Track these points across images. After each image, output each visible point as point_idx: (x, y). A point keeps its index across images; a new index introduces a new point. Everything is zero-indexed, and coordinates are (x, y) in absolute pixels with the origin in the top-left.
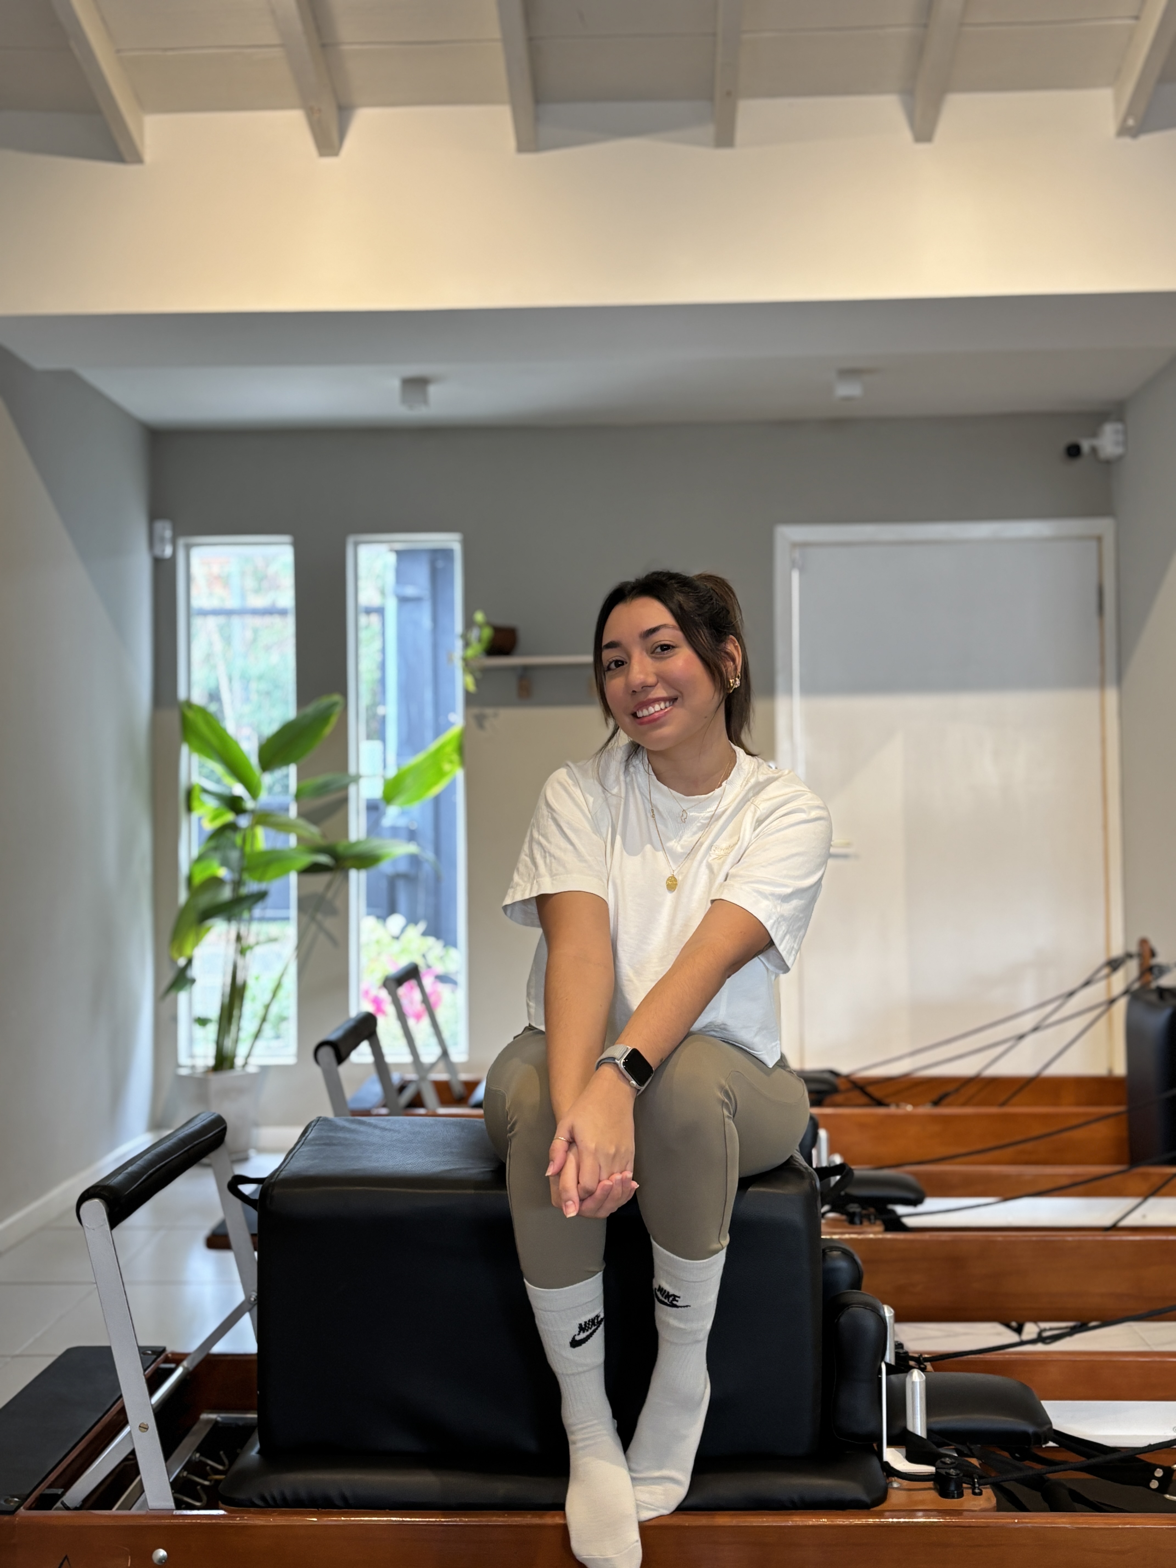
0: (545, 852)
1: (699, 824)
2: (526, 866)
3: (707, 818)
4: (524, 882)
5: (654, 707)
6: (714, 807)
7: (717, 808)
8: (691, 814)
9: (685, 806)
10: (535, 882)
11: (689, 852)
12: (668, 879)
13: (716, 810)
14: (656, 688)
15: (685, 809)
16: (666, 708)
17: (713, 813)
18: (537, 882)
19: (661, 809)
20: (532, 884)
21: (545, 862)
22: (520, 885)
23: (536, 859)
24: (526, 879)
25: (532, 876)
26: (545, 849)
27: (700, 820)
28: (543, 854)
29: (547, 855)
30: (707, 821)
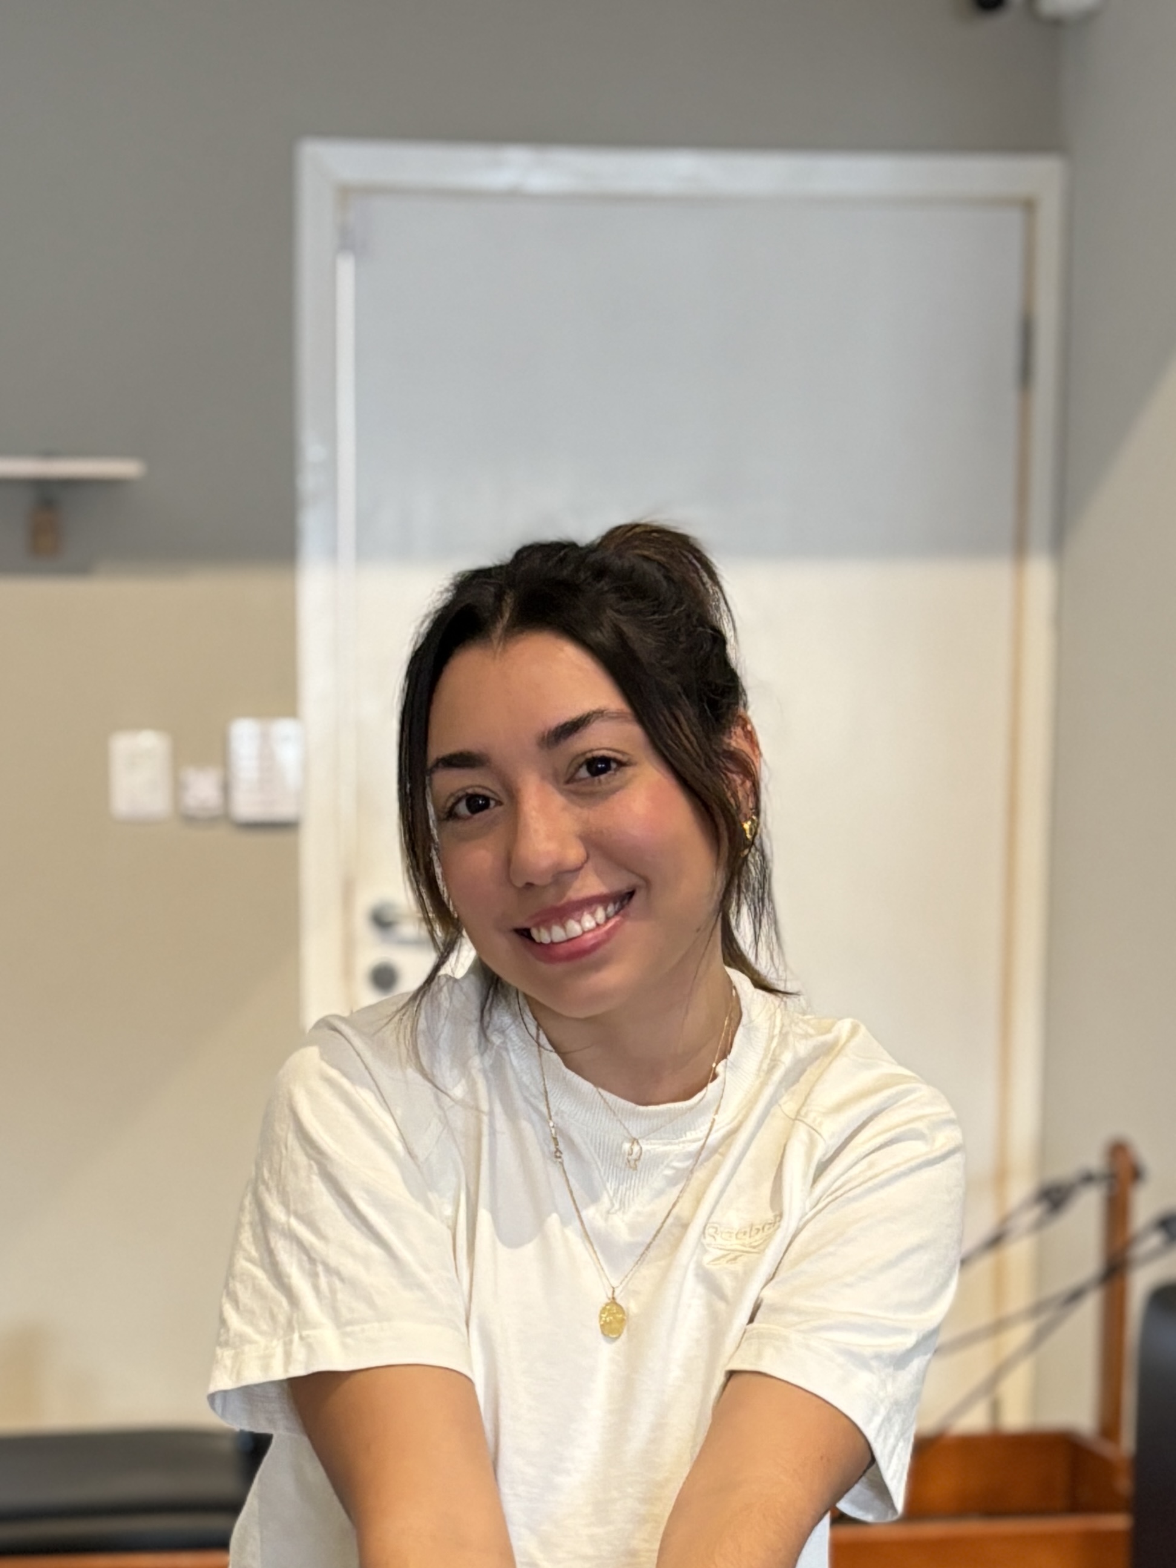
0: (312, 1261)
1: (669, 1172)
2: (258, 1292)
3: (688, 1156)
4: (262, 1333)
5: (579, 921)
6: (703, 1128)
7: (710, 1130)
8: (649, 1147)
9: (635, 1128)
10: (296, 1336)
11: (648, 1240)
12: (603, 1310)
13: (707, 1137)
14: (582, 872)
15: (634, 1135)
16: (608, 919)
17: (701, 1142)
18: (301, 1338)
19: (577, 1139)
20: (288, 1344)
21: (316, 1288)
22: (251, 1342)
23: (289, 1277)
24: (264, 1327)
25: (282, 1319)
26: (314, 1255)
27: (671, 1161)
28: (307, 1266)
29: (320, 1269)
30: (688, 1163)
